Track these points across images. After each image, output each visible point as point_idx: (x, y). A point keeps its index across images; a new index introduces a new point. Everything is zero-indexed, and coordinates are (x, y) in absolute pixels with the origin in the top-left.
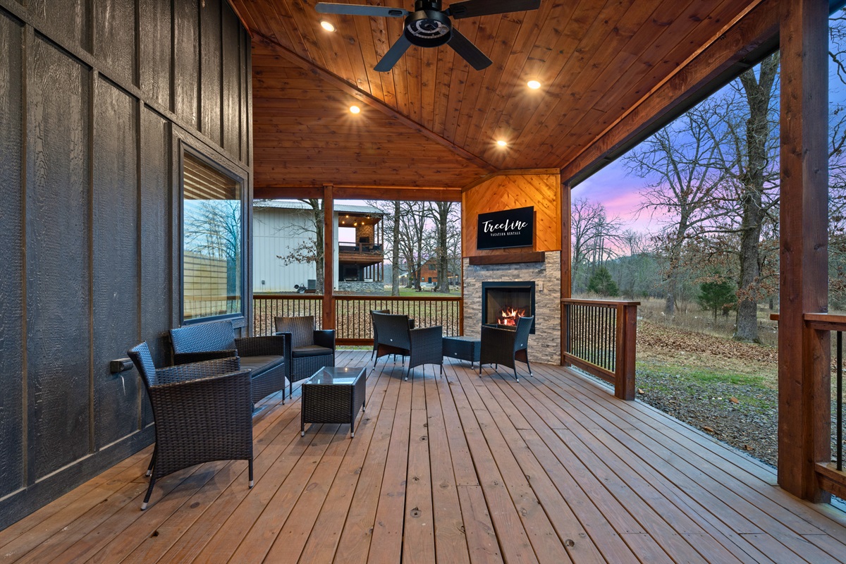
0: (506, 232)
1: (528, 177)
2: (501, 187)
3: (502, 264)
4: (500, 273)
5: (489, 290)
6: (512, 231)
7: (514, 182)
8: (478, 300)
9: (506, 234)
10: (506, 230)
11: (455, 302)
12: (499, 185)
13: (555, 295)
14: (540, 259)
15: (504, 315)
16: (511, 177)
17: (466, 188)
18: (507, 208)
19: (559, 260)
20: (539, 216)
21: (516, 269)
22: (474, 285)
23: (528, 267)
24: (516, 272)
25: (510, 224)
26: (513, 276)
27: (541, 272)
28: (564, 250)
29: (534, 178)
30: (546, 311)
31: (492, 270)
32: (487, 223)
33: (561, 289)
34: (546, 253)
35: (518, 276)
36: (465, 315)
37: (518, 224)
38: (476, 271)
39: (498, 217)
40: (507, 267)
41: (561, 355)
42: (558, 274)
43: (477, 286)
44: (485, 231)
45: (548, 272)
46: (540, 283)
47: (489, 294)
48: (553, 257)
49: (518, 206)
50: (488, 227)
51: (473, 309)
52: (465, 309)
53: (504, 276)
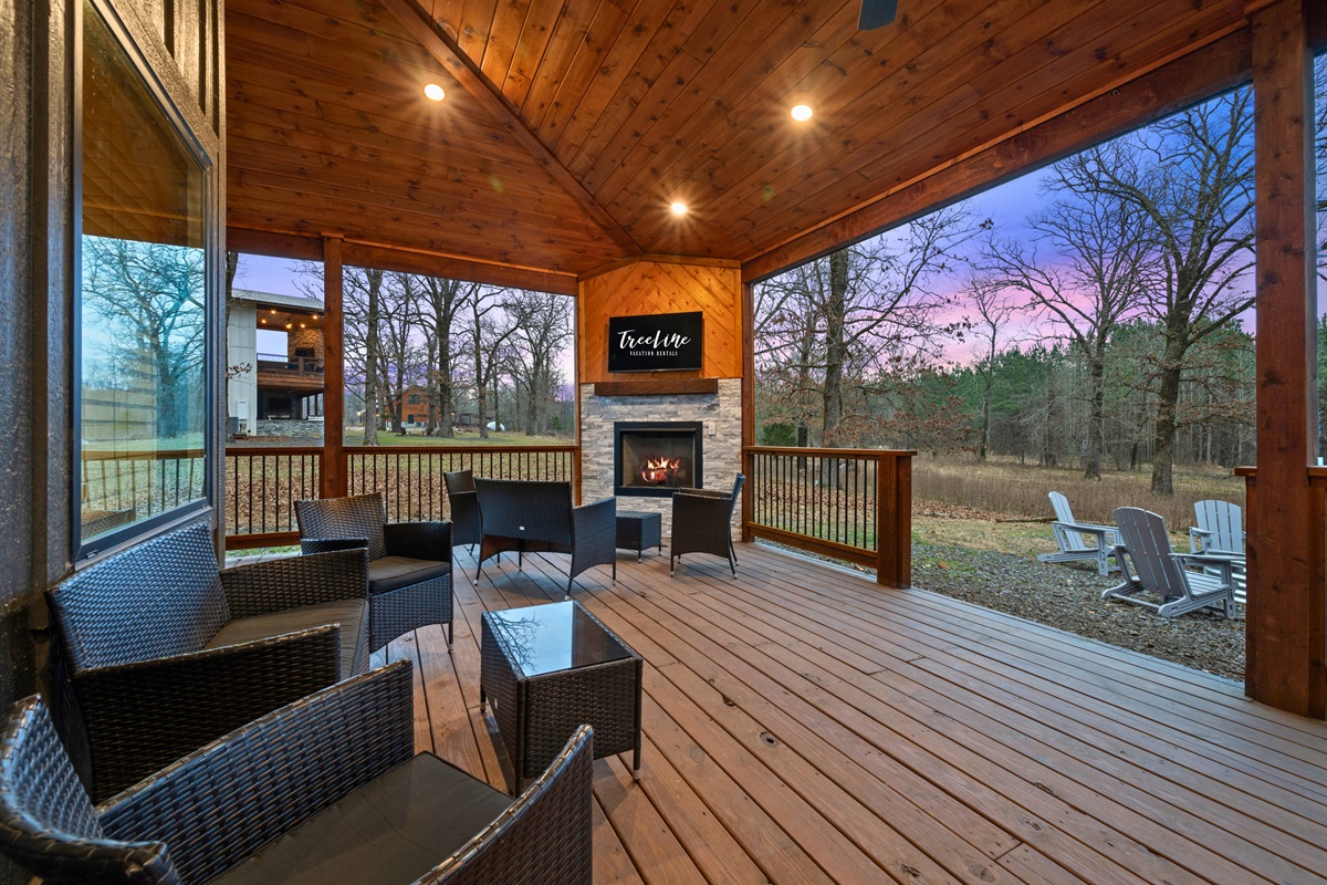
0: (655, 351)
1: (691, 269)
2: (647, 280)
3: (648, 395)
4: (645, 408)
5: (625, 434)
6: (665, 349)
7: (669, 273)
8: (608, 449)
9: (655, 353)
10: (655, 346)
11: (568, 454)
12: (644, 276)
13: (733, 441)
14: (710, 390)
15: (651, 466)
16: (663, 265)
17: (584, 275)
18: (657, 312)
19: (740, 391)
20: (708, 327)
21: (671, 403)
22: (601, 427)
23: (691, 401)
24: (671, 408)
25: (662, 338)
26: (668, 413)
27: (712, 407)
28: (746, 378)
29: (701, 269)
30: (720, 464)
31: (632, 404)
32: (625, 333)
33: (742, 433)
34: (719, 381)
35: (675, 414)
36: (584, 474)
37: (675, 338)
38: (604, 405)
39: (644, 325)
40: (657, 400)
41: (743, 526)
42: (738, 411)
43: (605, 429)
44: (621, 346)
45: (723, 408)
46: (710, 424)
47: (624, 441)
48: (731, 387)
49: (675, 310)
50: (626, 340)
51: (599, 464)
52: (583, 465)
53: (652, 413)
